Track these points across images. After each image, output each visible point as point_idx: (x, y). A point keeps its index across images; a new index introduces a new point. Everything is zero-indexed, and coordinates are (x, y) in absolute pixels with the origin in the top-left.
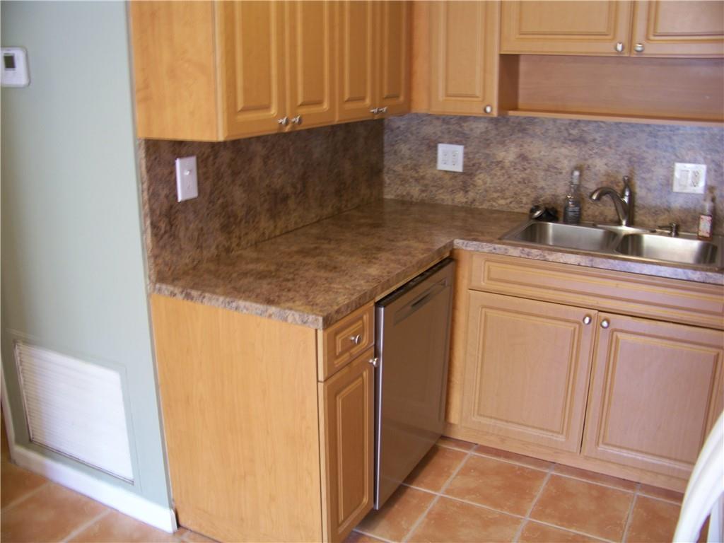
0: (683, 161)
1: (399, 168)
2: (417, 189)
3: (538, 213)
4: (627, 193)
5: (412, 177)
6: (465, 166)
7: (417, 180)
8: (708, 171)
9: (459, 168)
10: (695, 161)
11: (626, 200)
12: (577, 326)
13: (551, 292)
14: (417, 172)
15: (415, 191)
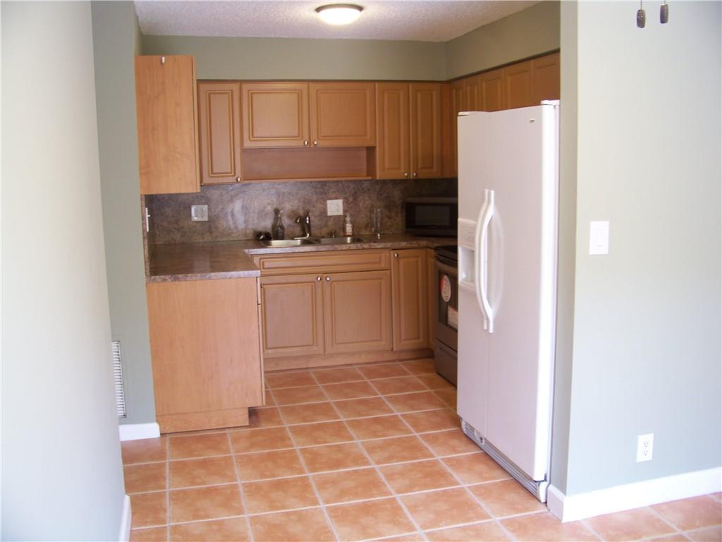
0: (331, 199)
1: (165, 224)
2: (179, 235)
3: (262, 237)
4: (308, 219)
5: (175, 228)
6: (209, 217)
7: (178, 229)
8: (344, 202)
9: (207, 219)
10: (336, 198)
11: (308, 222)
12: (313, 284)
13: (297, 269)
14: (178, 225)
15: (177, 237)
